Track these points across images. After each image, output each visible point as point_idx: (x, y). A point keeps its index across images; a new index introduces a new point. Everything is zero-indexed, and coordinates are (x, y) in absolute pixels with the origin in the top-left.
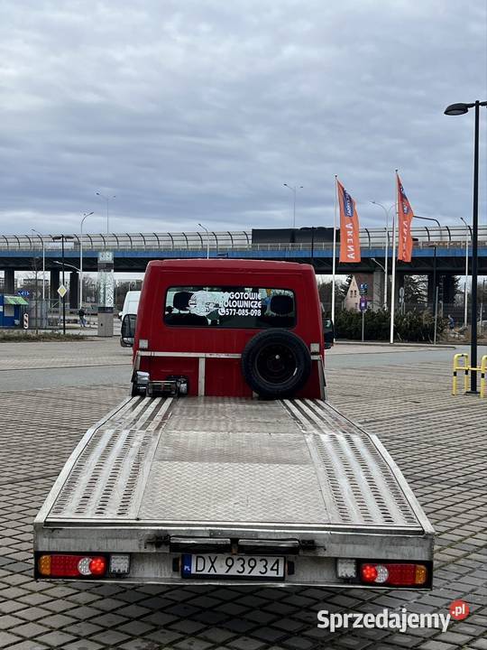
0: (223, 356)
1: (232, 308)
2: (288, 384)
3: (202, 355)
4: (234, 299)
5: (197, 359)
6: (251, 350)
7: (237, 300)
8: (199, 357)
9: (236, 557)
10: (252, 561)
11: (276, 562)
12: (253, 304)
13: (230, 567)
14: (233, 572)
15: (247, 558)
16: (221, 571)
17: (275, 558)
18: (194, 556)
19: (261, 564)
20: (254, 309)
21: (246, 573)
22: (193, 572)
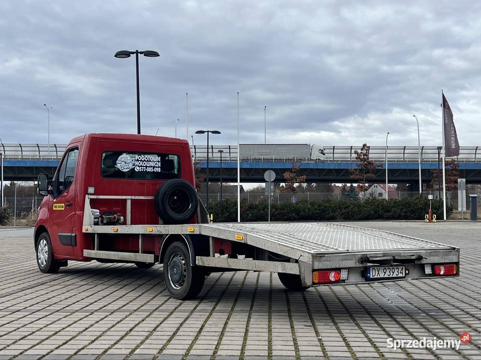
0: (142, 198)
1: (143, 166)
2: (187, 214)
3: (129, 197)
4: (145, 160)
5: (125, 200)
6: (165, 193)
7: (146, 161)
8: (127, 199)
9: (387, 268)
10: (393, 270)
11: (402, 269)
12: (156, 164)
13: (385, 273)
14: (386, 276)
15: (391, 268)
16: (382, 276)
17: (402, 267)
18: (371, 268)
19: (396, 270)
20: (156, 167)
21: (391, 276)
22: (371, 277)
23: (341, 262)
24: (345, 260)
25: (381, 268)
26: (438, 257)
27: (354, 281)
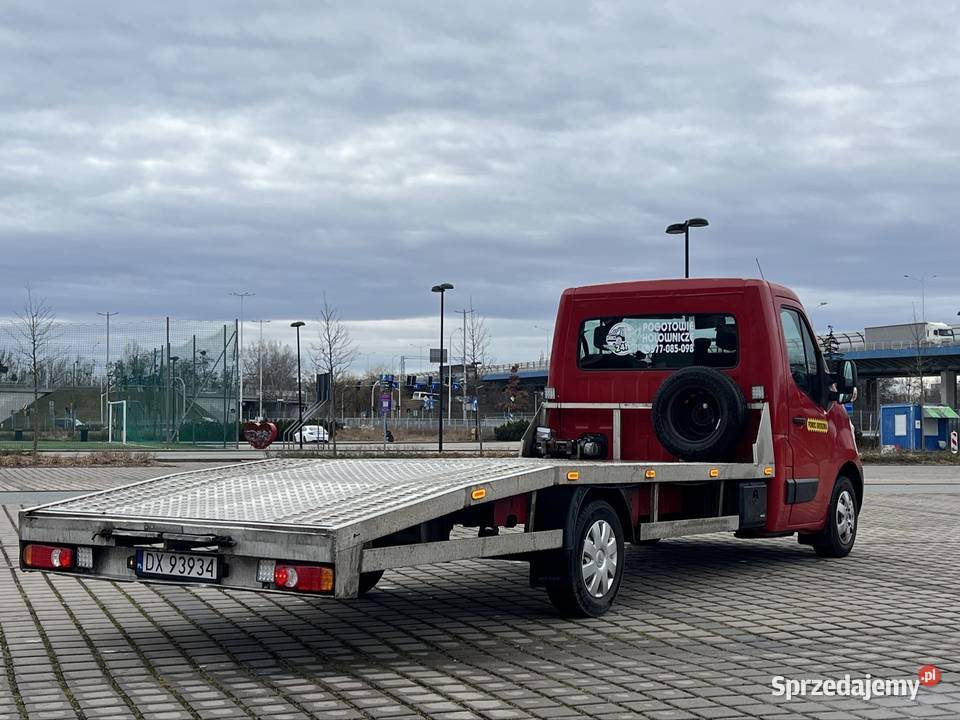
0: (641, 406)
1: (659, 343)
2: (710, 440)
3: (617, 405)
4: (661, 331)
5: (612, 412)
7: (663, 333)
8: (612, 410)
9: (178, 556)
10: (191, 561)
11: (211, 563)
12: (684, 337)
13: (173, 566)
14: (176, 572)
15: (187, 557)
16: (166, 570)
17: (210, 558)
18: (145, 553)
19: (198, 564)
20: (685, 343)
21: (186, 574)
22: (144, 570)
23: (66, 533)
24: (74, 529)
25: (165, 554)
26: (276, 546)
27: (116, 573)
